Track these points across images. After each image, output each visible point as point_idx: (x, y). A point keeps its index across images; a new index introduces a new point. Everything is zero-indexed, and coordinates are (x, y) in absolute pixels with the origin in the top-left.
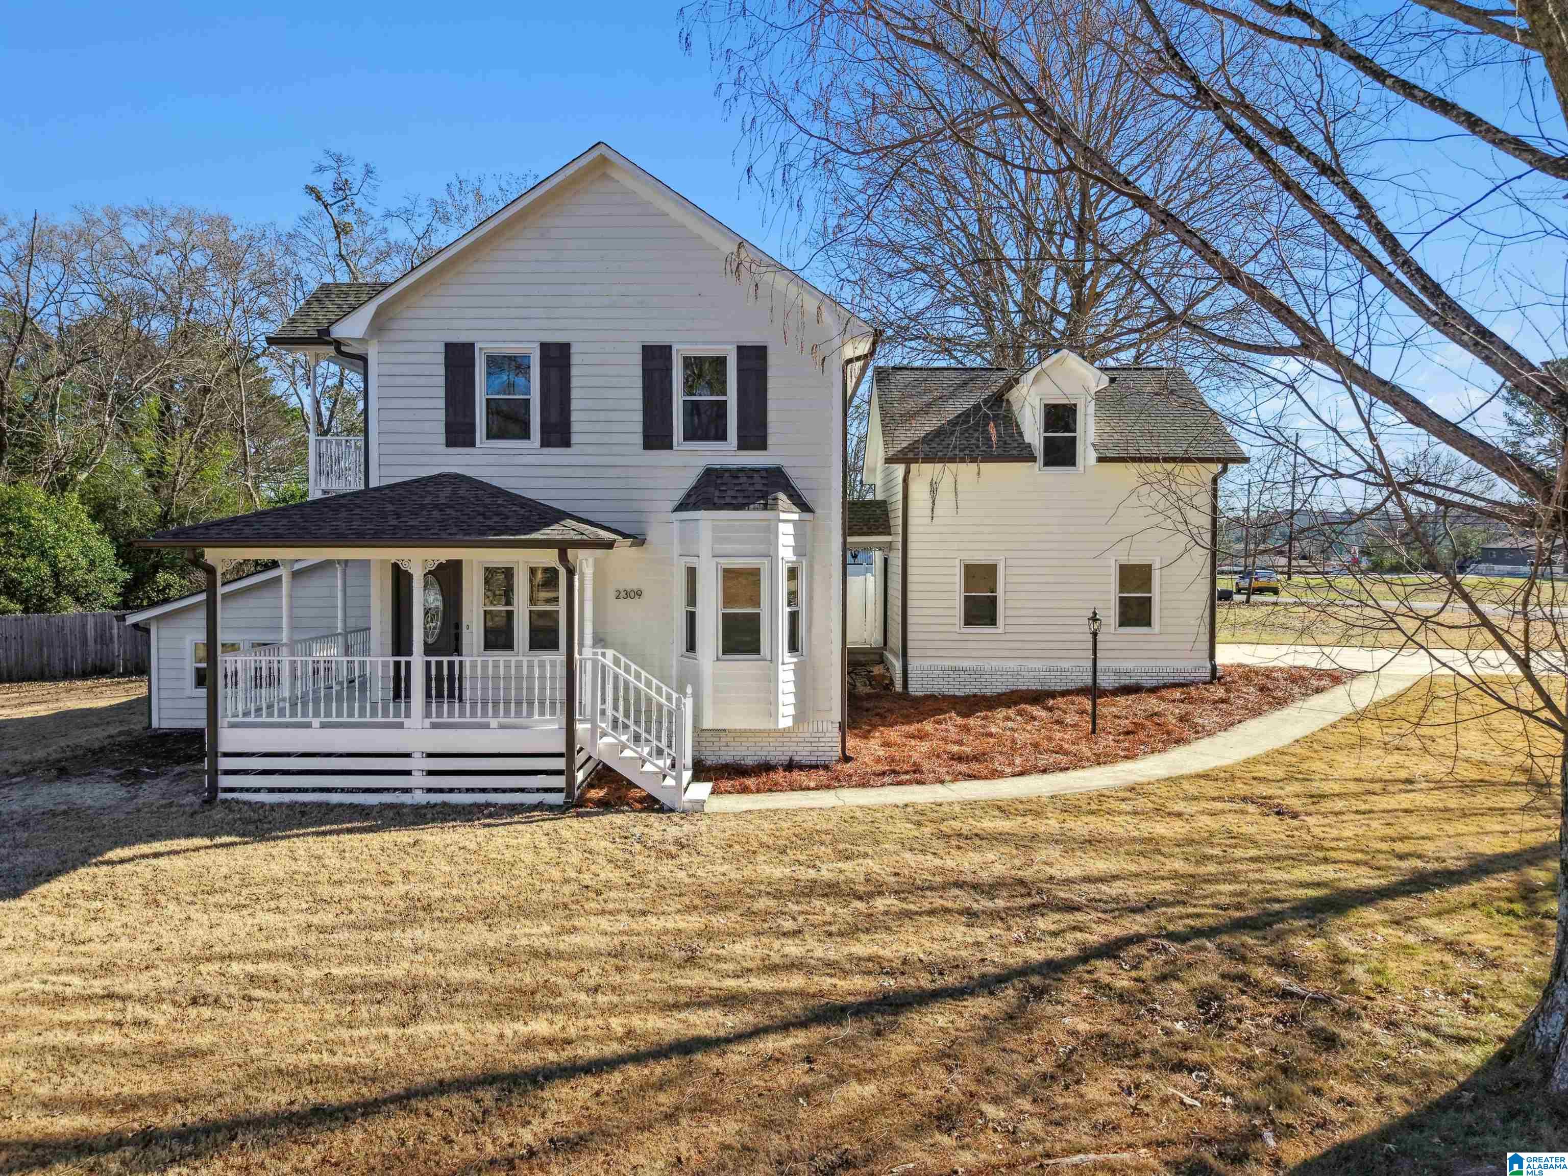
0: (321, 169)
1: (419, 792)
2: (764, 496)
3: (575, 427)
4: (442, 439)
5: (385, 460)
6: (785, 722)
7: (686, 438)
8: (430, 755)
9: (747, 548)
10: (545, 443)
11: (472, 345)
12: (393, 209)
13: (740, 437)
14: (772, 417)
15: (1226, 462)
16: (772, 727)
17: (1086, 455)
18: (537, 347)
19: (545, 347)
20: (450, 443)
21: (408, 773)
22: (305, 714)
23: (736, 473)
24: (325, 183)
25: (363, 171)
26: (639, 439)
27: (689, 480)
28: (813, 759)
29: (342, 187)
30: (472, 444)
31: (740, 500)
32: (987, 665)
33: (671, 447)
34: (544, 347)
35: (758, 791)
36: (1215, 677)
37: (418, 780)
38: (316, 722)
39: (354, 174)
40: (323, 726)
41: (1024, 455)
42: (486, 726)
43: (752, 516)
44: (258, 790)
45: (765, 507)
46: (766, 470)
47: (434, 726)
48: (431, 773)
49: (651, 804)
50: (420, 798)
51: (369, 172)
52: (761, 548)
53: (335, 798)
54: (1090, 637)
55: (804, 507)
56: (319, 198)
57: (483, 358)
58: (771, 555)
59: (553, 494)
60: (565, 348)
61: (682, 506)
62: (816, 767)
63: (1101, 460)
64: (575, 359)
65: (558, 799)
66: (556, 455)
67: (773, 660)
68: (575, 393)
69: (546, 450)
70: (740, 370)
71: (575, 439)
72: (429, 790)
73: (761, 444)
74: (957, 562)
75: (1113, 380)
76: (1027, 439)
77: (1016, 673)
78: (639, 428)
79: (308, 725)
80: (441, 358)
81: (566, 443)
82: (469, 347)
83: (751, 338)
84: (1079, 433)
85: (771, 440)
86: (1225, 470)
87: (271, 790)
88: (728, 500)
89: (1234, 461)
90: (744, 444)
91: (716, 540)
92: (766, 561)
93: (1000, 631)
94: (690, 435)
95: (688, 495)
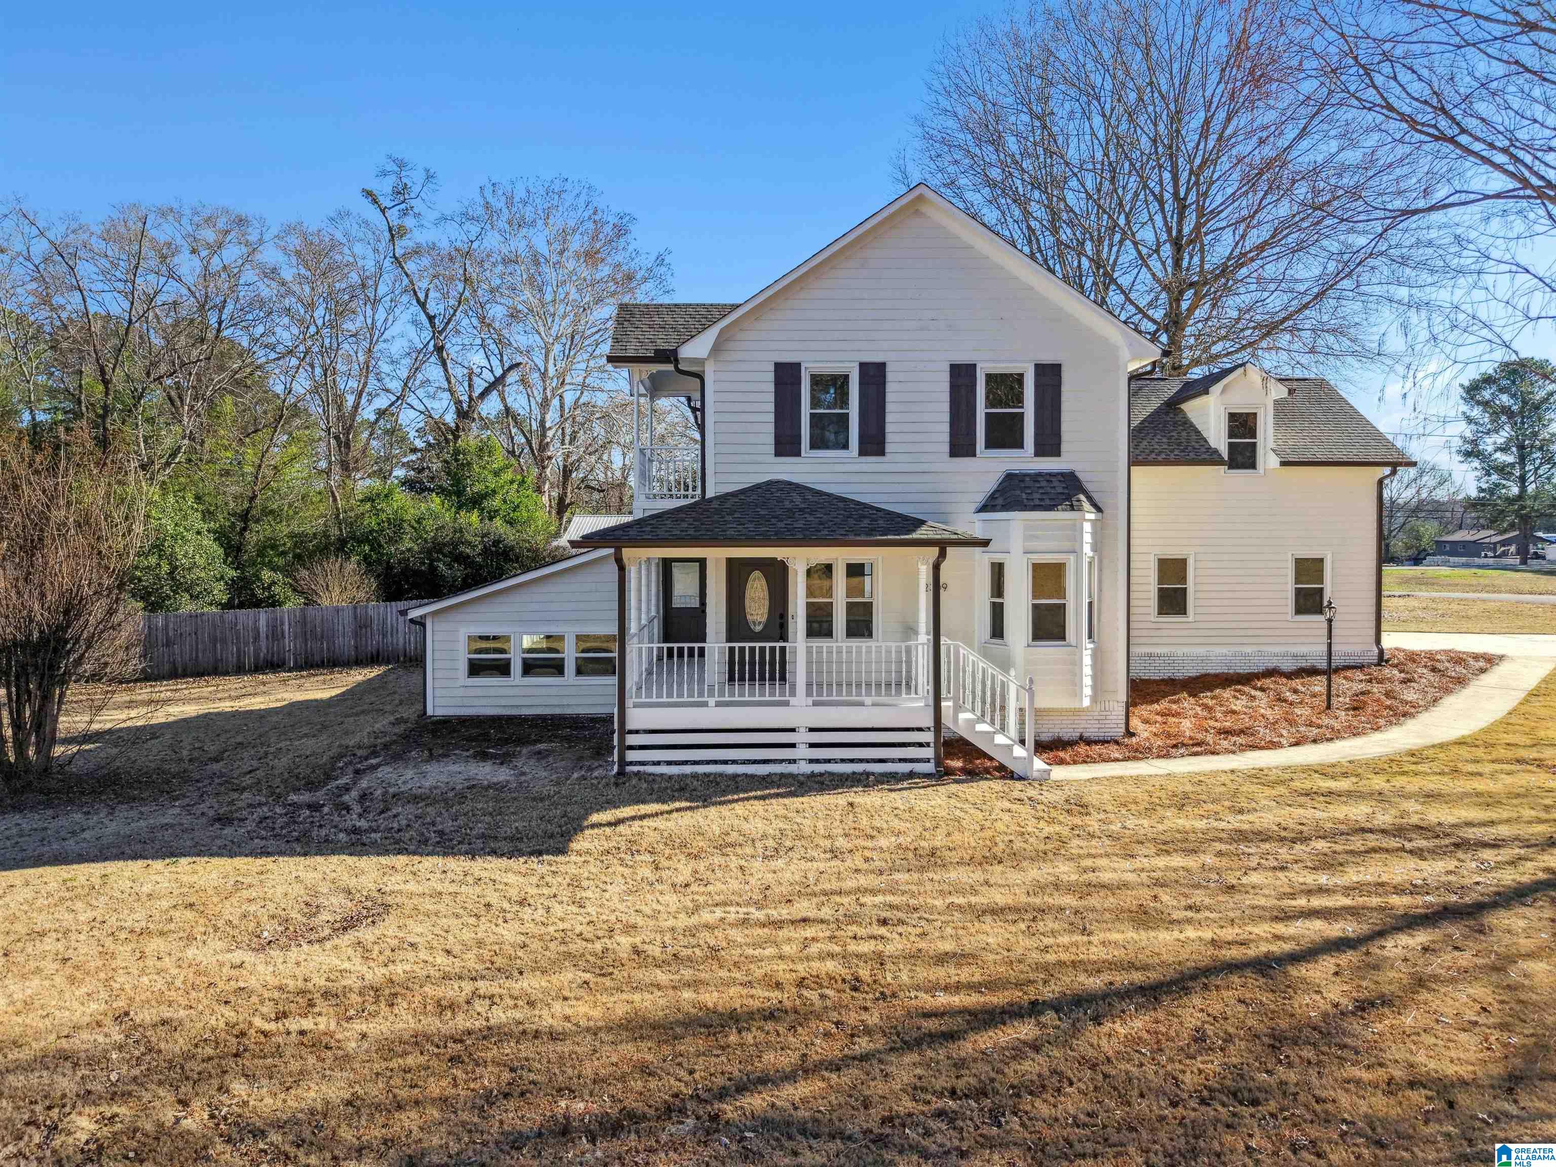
0: (384, 174)
1: (803, 763)
2: (1069, 498)
3: (889, 438)
4: (771, 449)
5: (720, 468)
6: (1086, 702)
7: (987, 447)
8: (812, 730)
9: (1053, 545)
10: (863, 452)
11: (798, 365)
12: (448, 212)
13: (1037, 444)
14: (1065, 427)
15: (1395, 466)
16: (1077, 706)
17: (1267, 460)
18: (857, 365)
19: (864, 367)
20: (778, 453)
21: (793, 746)
22: (701, 694)
23: (1037, 476)
24: (384, 188)
25: (423, 175)
26: (946, 448)
27: (990, 483)
28: (1101, 735)
29: (400, 192)
30: (798, 454)
31: (1048, 502)
32: (1180, 651)
33: (974, 455)
34: (863, 365)
35: (1075, 762)
36: (1382, 659)
37: (803, 752)
38: (712, 702)
39: (414, 179)
40: (718, 704)
41: (1210, 458)
42: (861, 704)
43: (1061, 516)
44: (658, 763)
45: (1072, 508)
46: (1062, 474)
47: (815, 704)
48: (812, 745)
49: (1005, 773)
50: (805, 768)
51: (430, 177)
52: (1067, 545)
53: (730, 769)
54: (1325, 625)
55: (1099, 509)
56: (375, 201)
57: (808, 378)
58: (1076, 551)
59: (884, 498)
60: (881, 367)
61: (984, 508)
62: (1108, 742)
63: (1284, 464)
64: (890, 376)
65: (929, 768)
66: (871, 463)
67: (1078, 646)
68: (889, 407)
69: (864, 459)
70: (1037, 386)
71: (889, 448)
72: (811, 761)
73: (1055, 451)
74: (1152, 558)
75: (1291, 392)
76: (1213, 443)
77: (1204, 659)
78: (946, 438)
79: (705, 704)
80: (771, 376)
81: (881, 452)
82: (796, 367)
83: (1048, 358)
84: (1260, 440)
85: (1064, 447)
86: (1394, 472)
87: (669, 763)
88: (1037, 502)
89: (1401, 464)
90: (1040, 451)
91: (1027, 538)
92: (1072, 557)
93: (1191, 619)
94: (991, 444)
95: (992, 497)
